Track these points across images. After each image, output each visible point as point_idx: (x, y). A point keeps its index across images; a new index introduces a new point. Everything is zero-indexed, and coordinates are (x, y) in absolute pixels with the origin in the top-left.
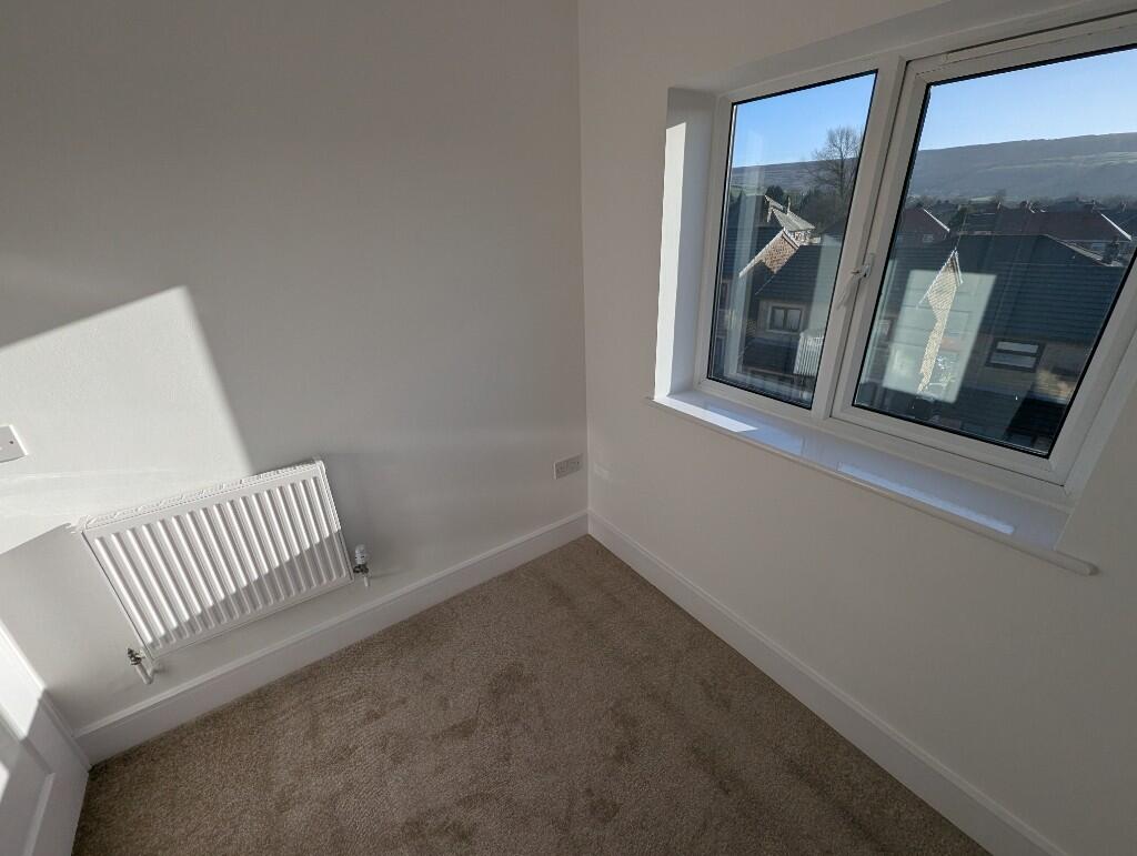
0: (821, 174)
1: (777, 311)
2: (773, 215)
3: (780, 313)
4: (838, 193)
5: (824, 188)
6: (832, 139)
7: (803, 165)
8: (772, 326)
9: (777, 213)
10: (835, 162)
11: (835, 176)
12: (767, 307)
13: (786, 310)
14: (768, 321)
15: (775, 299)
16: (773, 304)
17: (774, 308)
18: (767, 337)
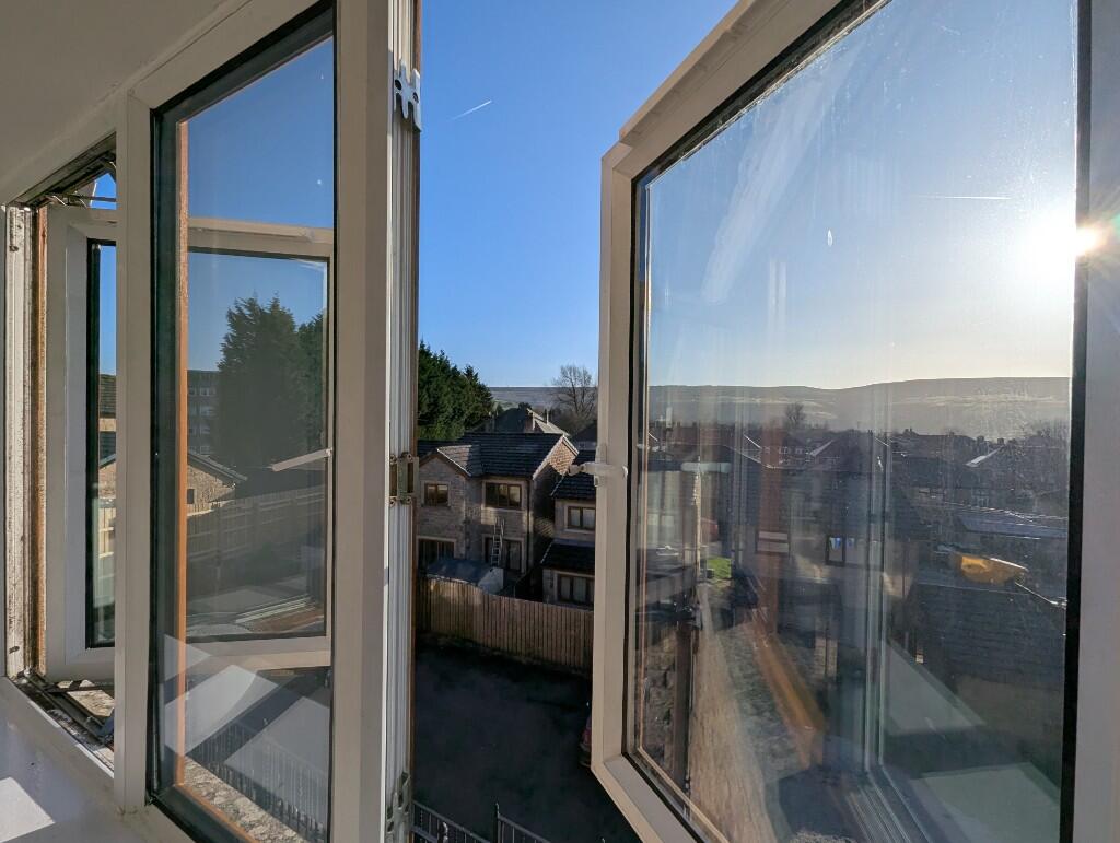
0: (560, 395)
1: (573, 511)
2: (536, 424)
3: (576, 513)
4: (574, 410)
5: (564, 407)
6: (564, 373)
7: (547, 390)
8: (571, 525)
9: (538, 422)
10: (569, 389)
11: (570, 398)
12: (563, 506)
13: (581, 509)
14: (566, 521)
15: (571, 499)
16: (568, 504)
17: (570, 508)
18: (565, 537)
